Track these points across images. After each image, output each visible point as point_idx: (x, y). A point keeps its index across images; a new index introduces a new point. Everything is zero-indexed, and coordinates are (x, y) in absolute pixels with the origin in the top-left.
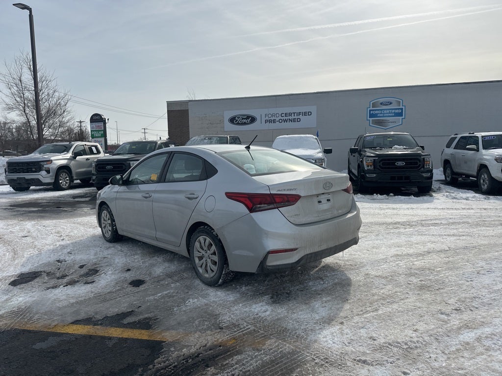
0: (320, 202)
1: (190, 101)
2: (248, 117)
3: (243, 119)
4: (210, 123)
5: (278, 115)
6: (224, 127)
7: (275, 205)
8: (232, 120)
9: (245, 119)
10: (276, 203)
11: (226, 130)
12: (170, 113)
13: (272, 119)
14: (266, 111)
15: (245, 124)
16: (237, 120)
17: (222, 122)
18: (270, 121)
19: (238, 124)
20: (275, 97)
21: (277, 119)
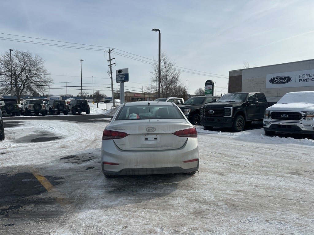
0: (146, 139)
1: (243, 69)
2: (285, 78)
3: (281, 79)
4: (256, 84)
5: (311, 75)
6: (266, 86)
7: (112, 137)
8: (272, 81)
9: (282, 79)
10: (112, 136)
11: (267, 88)
12: (230, 78)
13: (306, 78)
14: (301, 73)
15: (282, 83)
16: (276, 81)
17: (264, 82)
18: (304, 80)
19: (277, 83)
20: (309, 62)
21: (310, 78)
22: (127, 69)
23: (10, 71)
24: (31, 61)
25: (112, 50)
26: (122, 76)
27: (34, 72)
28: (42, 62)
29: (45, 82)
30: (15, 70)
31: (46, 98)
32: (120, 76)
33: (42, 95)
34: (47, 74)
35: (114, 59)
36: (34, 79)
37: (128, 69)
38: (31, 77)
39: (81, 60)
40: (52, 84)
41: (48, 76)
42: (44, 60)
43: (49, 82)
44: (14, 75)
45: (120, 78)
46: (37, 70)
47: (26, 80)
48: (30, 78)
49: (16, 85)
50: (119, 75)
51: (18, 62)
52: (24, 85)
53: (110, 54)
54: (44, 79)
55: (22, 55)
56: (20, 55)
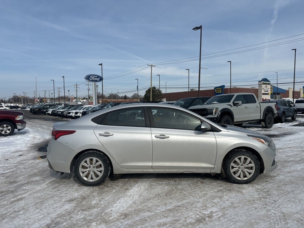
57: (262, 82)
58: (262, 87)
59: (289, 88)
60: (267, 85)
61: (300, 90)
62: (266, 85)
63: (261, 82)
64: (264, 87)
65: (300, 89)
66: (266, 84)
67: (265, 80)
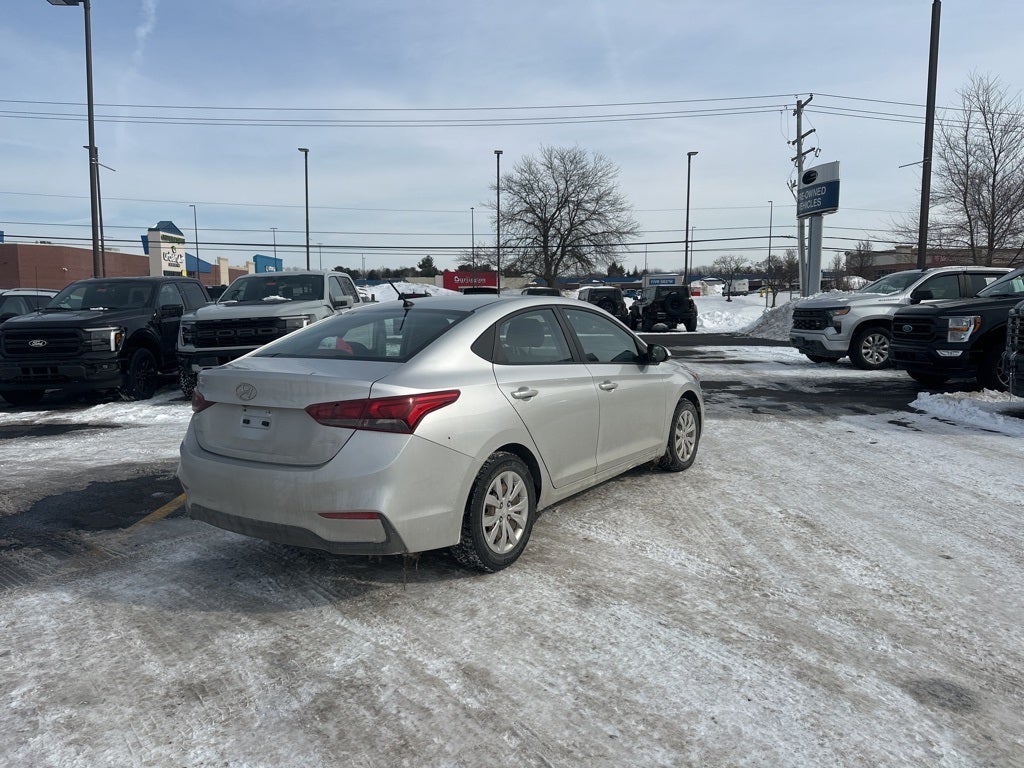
0: (246, 422)
22: (834, 166)
23: (531, 209)
24: (584, 176)
25: (806, 104)
26: (816, 192)
27: (590, 206)
28: (610, 175)
29: (619, 233)
30: (544, 206)
31: (637, 282)
32: (810, 193)
33: (631, 273)
34: (622, 210)
35: (811, 131)
36: (589, 225)
37: (837, 163)
38: (582, 223)
39: (690, 155)
40: (635, 237)
41: (624, 216)
42: (616, 168)
43: (628, 233)
44: (541, 219)
45: (808, 199)
46: (598, 200)
47: (570, 231)
48: (580, 224)
49: (545, 247)
50: (805, 190)
51: (550, 181)
52: (564, 247)
53: (799, 118)
54: (614, 224)
55: (562, 159)
56: (556, 162)
57: (162, 233)
58: (163, 251)
59: (219, 259)
60: (176, 245)
61: (247, 266)
62: (171, 245)
63: (155, 232)
64: (166, 251)
65: (248, 263)
66: (172, 240)
67: (168, 226)
